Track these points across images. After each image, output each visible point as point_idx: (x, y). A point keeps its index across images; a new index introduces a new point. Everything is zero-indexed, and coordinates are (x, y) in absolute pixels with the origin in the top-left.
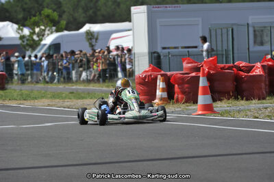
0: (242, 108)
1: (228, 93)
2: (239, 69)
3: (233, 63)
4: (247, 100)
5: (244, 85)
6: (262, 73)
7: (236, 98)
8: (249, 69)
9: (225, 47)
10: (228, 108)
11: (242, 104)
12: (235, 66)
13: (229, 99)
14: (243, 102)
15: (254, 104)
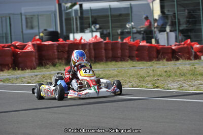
0: (19, 76)
1: (8, 65)
2: (16, 47)
3: (11, 43)
4: (22, 70)
5: (20, 59)
6: (32, 50)
7: (14, 69)
8: (23, 47)
9: (5, 31)
10: (8, 77)
11: (19, 73)
12: (13, 45)
13: (9, 70)
14: (19, 72)
15: (28, 73)
